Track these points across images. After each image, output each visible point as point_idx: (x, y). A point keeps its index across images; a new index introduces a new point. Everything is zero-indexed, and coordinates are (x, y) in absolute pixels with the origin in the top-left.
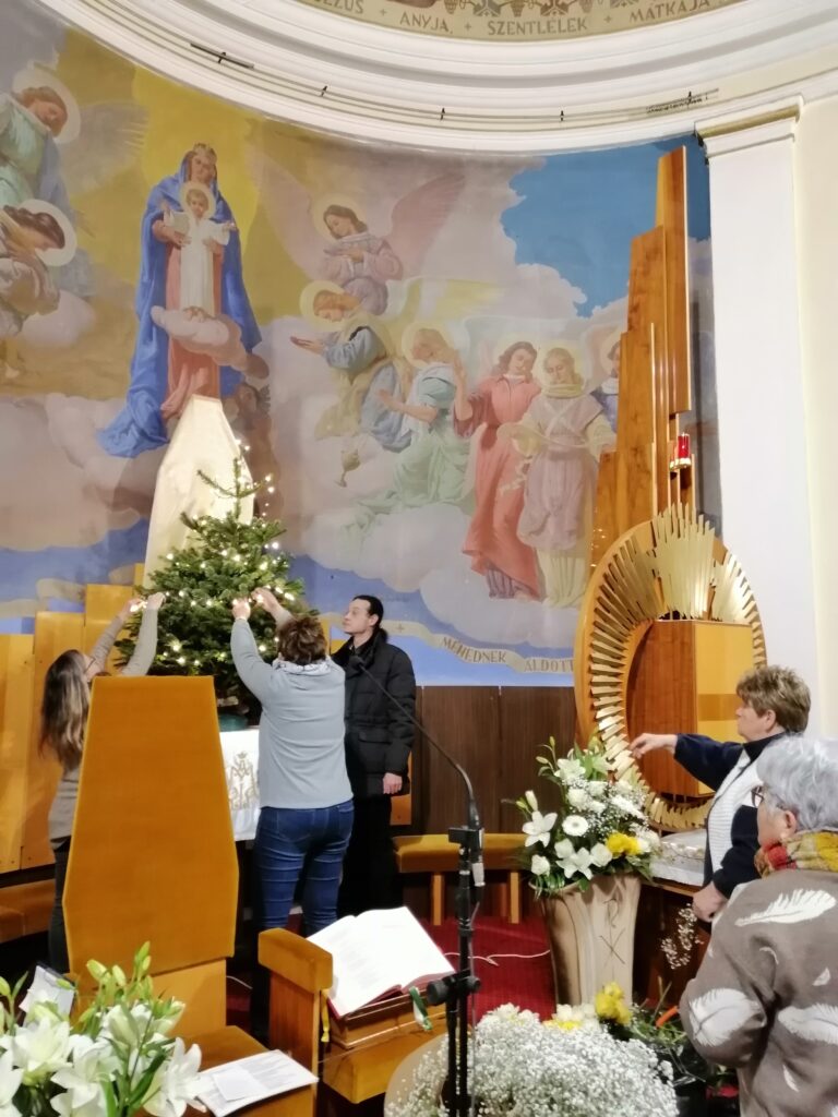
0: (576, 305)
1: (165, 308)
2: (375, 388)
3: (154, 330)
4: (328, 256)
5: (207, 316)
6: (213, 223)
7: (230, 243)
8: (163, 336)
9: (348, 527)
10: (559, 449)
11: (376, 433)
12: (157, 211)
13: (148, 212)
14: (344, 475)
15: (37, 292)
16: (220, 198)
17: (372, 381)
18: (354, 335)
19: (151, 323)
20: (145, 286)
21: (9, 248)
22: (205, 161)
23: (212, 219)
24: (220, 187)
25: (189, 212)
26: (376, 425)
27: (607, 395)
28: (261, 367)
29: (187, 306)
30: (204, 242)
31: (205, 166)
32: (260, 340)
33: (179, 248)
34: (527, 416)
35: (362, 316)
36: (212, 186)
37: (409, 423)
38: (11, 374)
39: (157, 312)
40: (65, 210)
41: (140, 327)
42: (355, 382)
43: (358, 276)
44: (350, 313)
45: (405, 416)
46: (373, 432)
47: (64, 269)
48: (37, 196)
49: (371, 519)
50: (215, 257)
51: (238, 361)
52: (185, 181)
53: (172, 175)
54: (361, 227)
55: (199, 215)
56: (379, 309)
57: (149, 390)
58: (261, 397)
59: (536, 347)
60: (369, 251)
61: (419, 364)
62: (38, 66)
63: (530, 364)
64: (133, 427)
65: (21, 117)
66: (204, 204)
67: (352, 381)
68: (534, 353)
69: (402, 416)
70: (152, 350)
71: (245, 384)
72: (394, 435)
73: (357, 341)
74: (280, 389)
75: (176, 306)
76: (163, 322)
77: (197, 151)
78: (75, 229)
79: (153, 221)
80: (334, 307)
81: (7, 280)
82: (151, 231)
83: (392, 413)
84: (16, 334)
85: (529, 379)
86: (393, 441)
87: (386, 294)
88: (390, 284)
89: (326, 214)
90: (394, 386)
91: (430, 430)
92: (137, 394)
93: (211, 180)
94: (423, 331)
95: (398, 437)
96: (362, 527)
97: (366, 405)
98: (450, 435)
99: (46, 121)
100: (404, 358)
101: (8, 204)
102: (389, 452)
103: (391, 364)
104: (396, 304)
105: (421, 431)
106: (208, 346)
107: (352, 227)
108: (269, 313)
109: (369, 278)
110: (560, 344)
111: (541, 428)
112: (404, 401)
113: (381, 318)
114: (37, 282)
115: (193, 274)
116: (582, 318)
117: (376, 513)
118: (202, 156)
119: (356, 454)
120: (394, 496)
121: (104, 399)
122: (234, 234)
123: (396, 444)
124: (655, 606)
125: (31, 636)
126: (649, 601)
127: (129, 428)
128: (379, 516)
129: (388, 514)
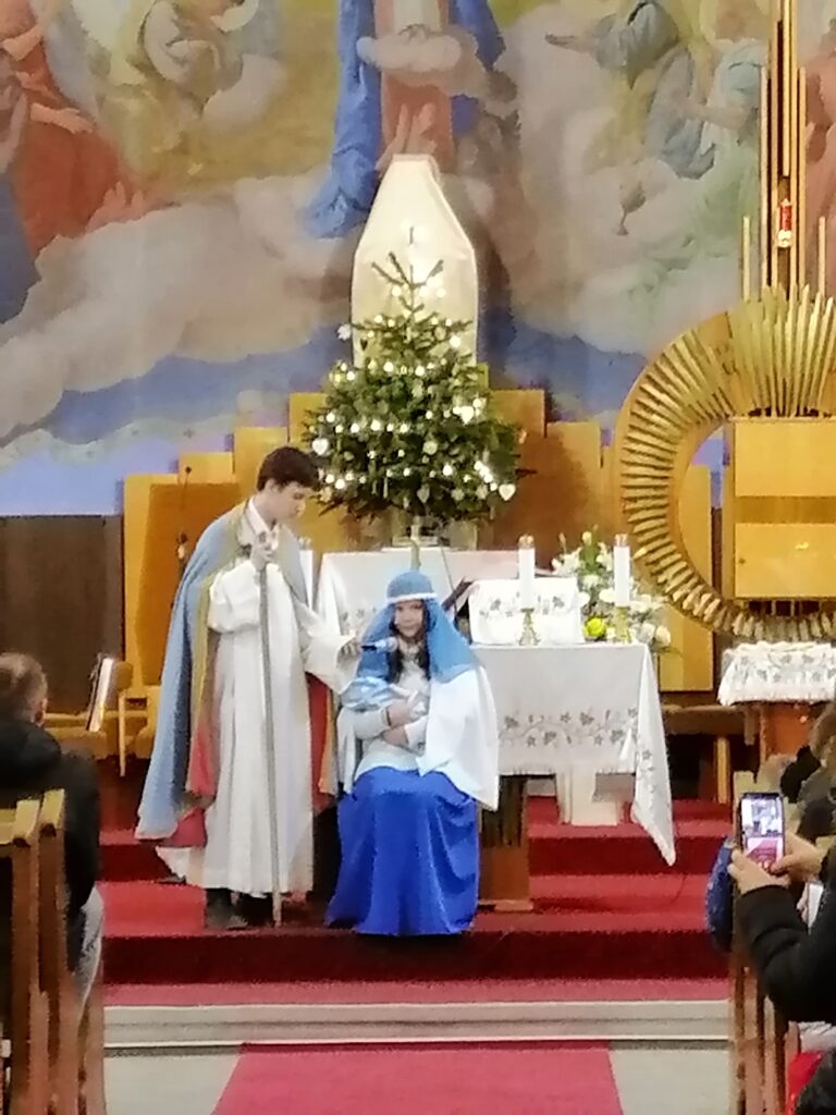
1: (374, 36)
2: (665, 91)
3: (361, 69)
5: (430, 34)
8: (374, 73)
9: (631, 292)
11: (666, 153)
14: (623, 220)
15: (217, 67)
17: (660, 78)
18: (634, 15)
19: (358, 61)
20: (347, 16)
26: (667, 141)
28: (505, 87)
29: (403, 27)
32: (503, 48)
37: (711, 135)
39: (365, 46)
41: (343, 70)
42: (636, 84)
45: (706, 124)
46: (665, 152)
49: (662, 278)
51: (475, 85)
57: (360, 148)
58: (509, 127)
61: (725, 44)
64: (341, 198)
67: (632, 83)
69: (702, 124)
70: (361, 94)
71: (488, 115)
72: (692, 154)
73: (638, 24)
74: (533, 111)
75: (388, 30)
83: (688, 122)
86: (690, 163)
90: (689, 84)
91: (739, 142)
92: (344, 156)
95: (697, 156)
96: (650, 288)
97: (652, 116)
103: (686, 50)
105: (727, 145)
106: (435, 72)
108: (514, 9)
112: (705, 101)
114: (217, 55)
117: (670, 269)
119: (639, 187)
120: (693, 242)
121: (304, 171)
123: (694, 166)
124: (728, 403)
125: (230, 454)
126: (717, 399)
127: (336, 200)
128: (673, 271)
129: (683, 268)
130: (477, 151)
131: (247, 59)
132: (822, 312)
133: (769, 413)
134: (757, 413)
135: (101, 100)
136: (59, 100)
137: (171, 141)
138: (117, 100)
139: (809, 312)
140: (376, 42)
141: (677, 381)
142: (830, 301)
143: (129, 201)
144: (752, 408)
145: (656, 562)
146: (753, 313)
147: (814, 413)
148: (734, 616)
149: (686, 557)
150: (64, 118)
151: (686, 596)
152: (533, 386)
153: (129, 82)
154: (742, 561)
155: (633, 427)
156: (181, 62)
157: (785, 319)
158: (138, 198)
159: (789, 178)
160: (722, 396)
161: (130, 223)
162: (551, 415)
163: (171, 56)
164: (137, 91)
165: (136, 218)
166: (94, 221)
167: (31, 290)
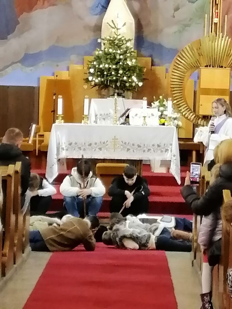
14: (174, 13)
102: (191, 4)
123: (193, 0)
124: (199, 64)
125: (68, 71)
126: (196, 62)
127: (98, 6)
128: (186, 27)
129: (189, 27)
132: (225, 40)
133: (210, 67)
134: (207, 66)
139: (222, 40)
141: (186, 57)
142: (227, 37)
143: (44, 3)
144: (206, 65)
145: (179, 104)
146: (207, 39)
147: (222, 67)
148: (199, 119)
149: (187, 104)
151: (186, 113)
152: (148, 57)
154: (201, 105)
155: (174, 69)
157: (215, 42)
158: (46, 3)
159: (218, 4)
160: (198, 61)
161: (44, 10)
162: (153, 65)
165: (46, 8)
166: (34, 8)
167: (17, 26)
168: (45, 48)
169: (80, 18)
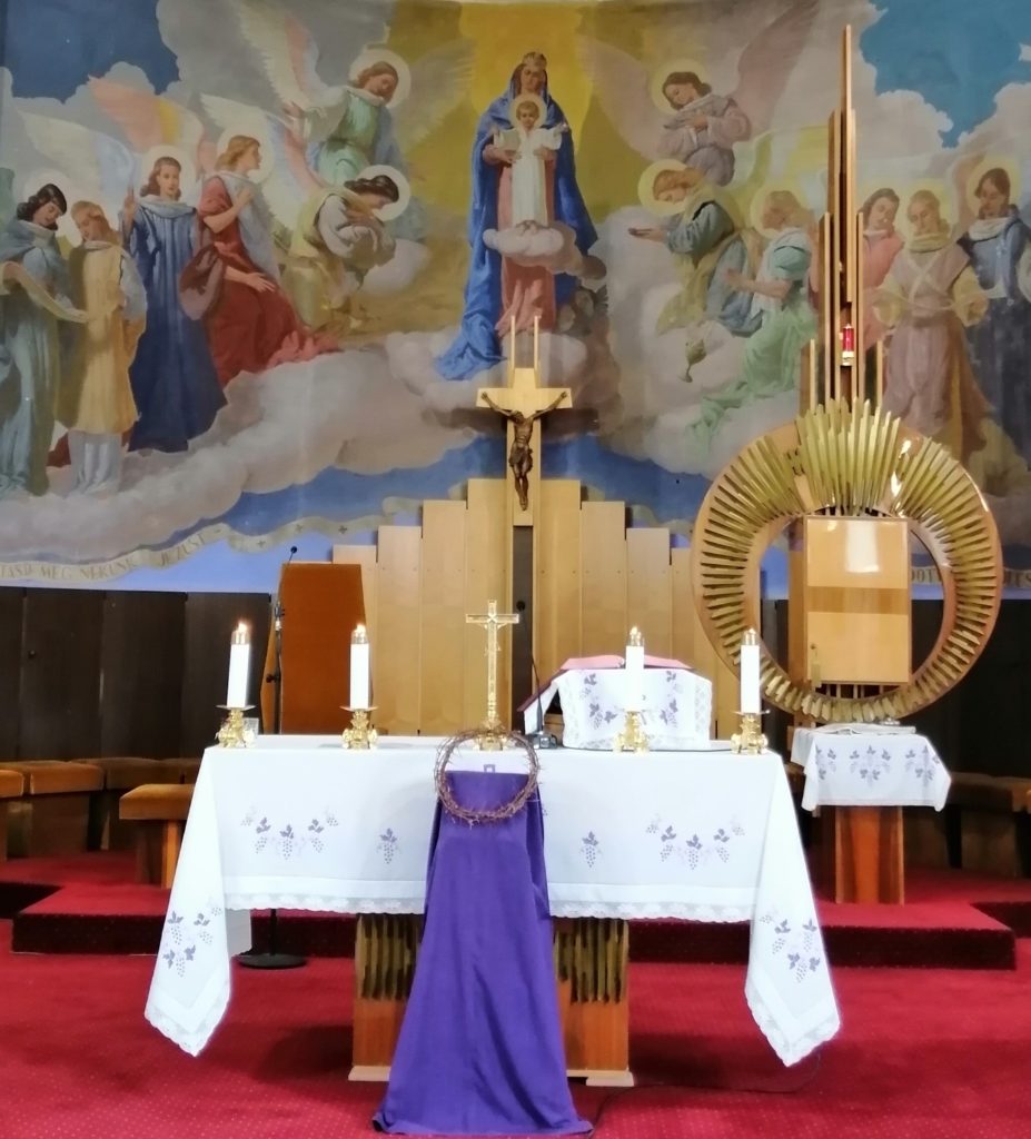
0: (943, 135)
1: (497, 229)
2: (722, 270)
3: (487, 253)
4: (668, 131)
5: (540, 227)
6: (544, 130)
7: (562, 145)
8: (495, 256)
9: (694, 426)
10: (923, 314)
11: (723, 318)
12: (488, 136)
13: (479, 139)
14: (688, 370)
15: (375, 248)
16: (550, 102)
17: (718, 261)
18: (697, 213)
19: (484, 247)
20: (477, 213)
21: (350, 217)
22: (535, 69)
23: (543, 127)
24: (551, 91)
25: (519, 127)
26: (723, 309)
27: (975, 242)
28: (597, 268)
29: (519, 222)
30: (536, 153)
31: (535, 74)
32: (596, 238)
33: (509, 166)
34: (889, 278)
35: (707, 191)
36: (542, 92)
37: (760, 302)
38: (355, 324)
39: (490, 237)
40: (399, 166)
41: (473, 252)
42: (700, 265)
43: (700, 147)
44: (692, 190)
45: (755, 295)
47: (399, 219)
48: (372, 162)
49: (720, 415)
50: (547, 164)
51: (573, 267)
52: (514, 97)
53: (502, 95)
54: (703, 89)
55: (530, 127)
56: (725, 179)
57: (482, 312)
58: (599, 298)
59: (897, 193)
60: (714, 114)
61: (771, 233)
62: (371, 47)
63: (891, 215)
64: (468, 350)
65: (357, 99)
66: (535, 113)
67: (696, 264)
68: (895, 199)
69: (752, 294)
70: (485, 273)
71: (582, 288)
72: (744, 318)
73: (702, 219)
74: (617, 287)
75: (508, 224)
76: (495, 243)
77: (526, 62)
78: (408, 180)
79: (483, 148)
80: (675, 187)
81: (348, 245)
82: (481, 158)
83: (741, 294)
84: (359, 288)
85: (891, 233)
86: (742, 324)
87: (732, 160)
88: (737, 147)
89: (665, 85)
90: (742, 263)
91: (783, 308)
92: (471, 318)
93: (541, 86)
94: (774, 194)
95: (748, 320)
96: (709, 424)
97: (712, 289)
98: (805, 311)
99: (380, 93)
100: (753, 228)
101: (347, 180)
102: (739, 339)
103: (739, 239)
104: (744, 168)
105: (773, 310)
107: (694, 91)
108: (605, 210)
109: (714, 145)
110: (925, 185)
111: (905, 290)
112: (754, 277)
113: (729, 187)
114: (375, 238)
115: (525, 189)
116: (948, 149)
117: (725, 408)
118: (532, 66)
119: (702, 344)
120: (745, 387)
121: (440, 328)
122: (567, 136)
123: (746, 327)
124: (798, 502)
125: (374, 547)
128: (728, 410)
129: (738, 407)
130: (574, 316)
131: (399, 242)
132: (881, 423)
133: (833, 511)
134: (822, 511)
135: (282, 268)
136: (250, 266)
137: (337, 301)
138: (296, 269)
139: (870, 423)
140: (499, 234)
143: (302, 345)
144: (818, 507)
146: (819, 422)
147: (875, 513)
148: (803, 697)
150: (254, 280)
152: (613, 499)
153: (306, 255)
154: (813, 647)
155: (713, 522)
156: (347, 242)
157: (848, 430)
158: (309, 343)
159: (850, 305)
160: (792, 496)
161: (303, 363)
162: (631, 522)
163: (340, 237)
164: (312, 262)
165: (308, 360)
166: (272, 360)
167: (219, 412)
168: (303, 477)
169: (411, 388)
